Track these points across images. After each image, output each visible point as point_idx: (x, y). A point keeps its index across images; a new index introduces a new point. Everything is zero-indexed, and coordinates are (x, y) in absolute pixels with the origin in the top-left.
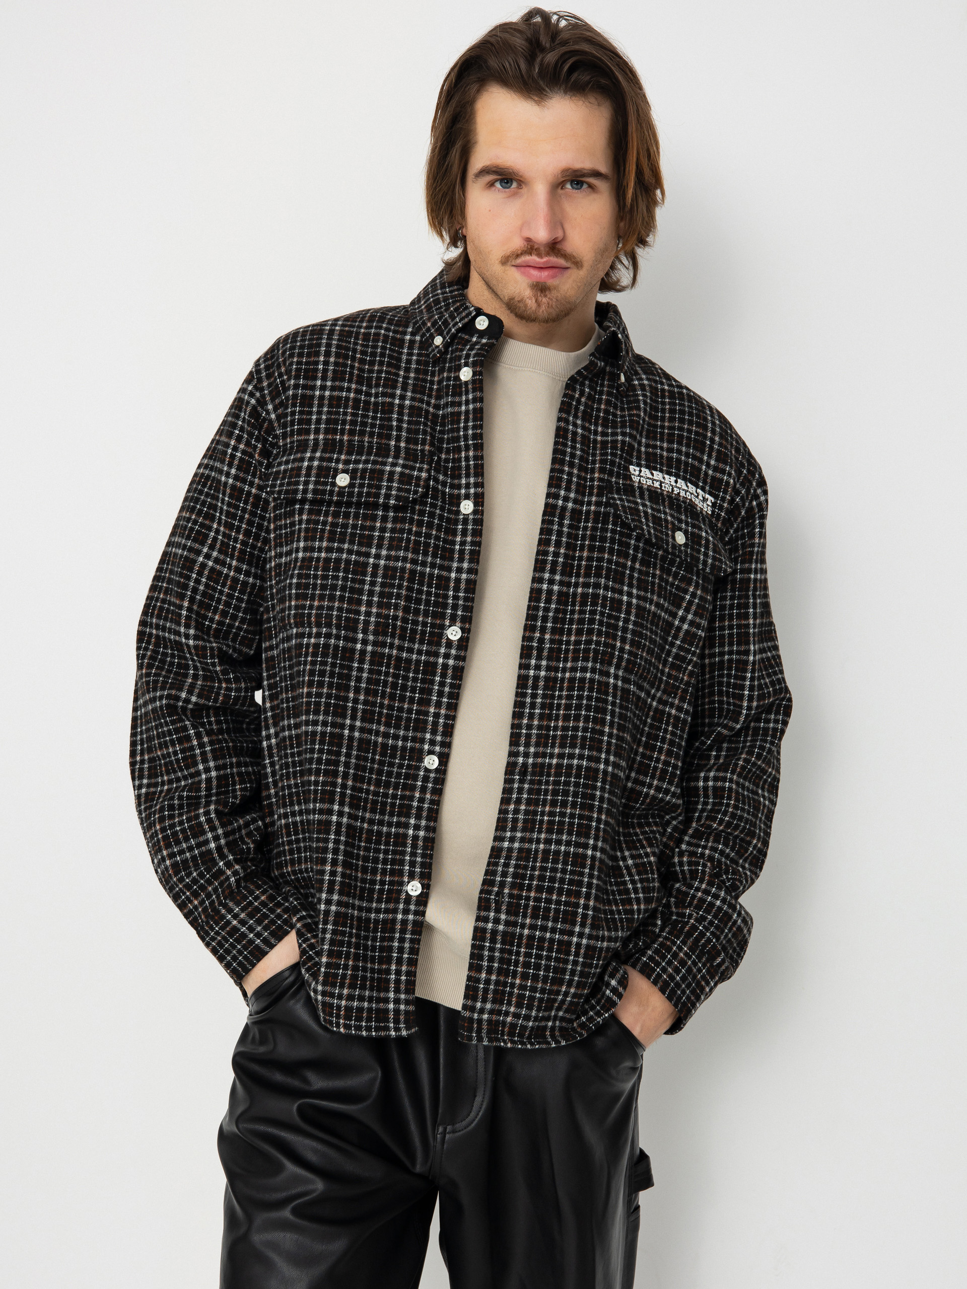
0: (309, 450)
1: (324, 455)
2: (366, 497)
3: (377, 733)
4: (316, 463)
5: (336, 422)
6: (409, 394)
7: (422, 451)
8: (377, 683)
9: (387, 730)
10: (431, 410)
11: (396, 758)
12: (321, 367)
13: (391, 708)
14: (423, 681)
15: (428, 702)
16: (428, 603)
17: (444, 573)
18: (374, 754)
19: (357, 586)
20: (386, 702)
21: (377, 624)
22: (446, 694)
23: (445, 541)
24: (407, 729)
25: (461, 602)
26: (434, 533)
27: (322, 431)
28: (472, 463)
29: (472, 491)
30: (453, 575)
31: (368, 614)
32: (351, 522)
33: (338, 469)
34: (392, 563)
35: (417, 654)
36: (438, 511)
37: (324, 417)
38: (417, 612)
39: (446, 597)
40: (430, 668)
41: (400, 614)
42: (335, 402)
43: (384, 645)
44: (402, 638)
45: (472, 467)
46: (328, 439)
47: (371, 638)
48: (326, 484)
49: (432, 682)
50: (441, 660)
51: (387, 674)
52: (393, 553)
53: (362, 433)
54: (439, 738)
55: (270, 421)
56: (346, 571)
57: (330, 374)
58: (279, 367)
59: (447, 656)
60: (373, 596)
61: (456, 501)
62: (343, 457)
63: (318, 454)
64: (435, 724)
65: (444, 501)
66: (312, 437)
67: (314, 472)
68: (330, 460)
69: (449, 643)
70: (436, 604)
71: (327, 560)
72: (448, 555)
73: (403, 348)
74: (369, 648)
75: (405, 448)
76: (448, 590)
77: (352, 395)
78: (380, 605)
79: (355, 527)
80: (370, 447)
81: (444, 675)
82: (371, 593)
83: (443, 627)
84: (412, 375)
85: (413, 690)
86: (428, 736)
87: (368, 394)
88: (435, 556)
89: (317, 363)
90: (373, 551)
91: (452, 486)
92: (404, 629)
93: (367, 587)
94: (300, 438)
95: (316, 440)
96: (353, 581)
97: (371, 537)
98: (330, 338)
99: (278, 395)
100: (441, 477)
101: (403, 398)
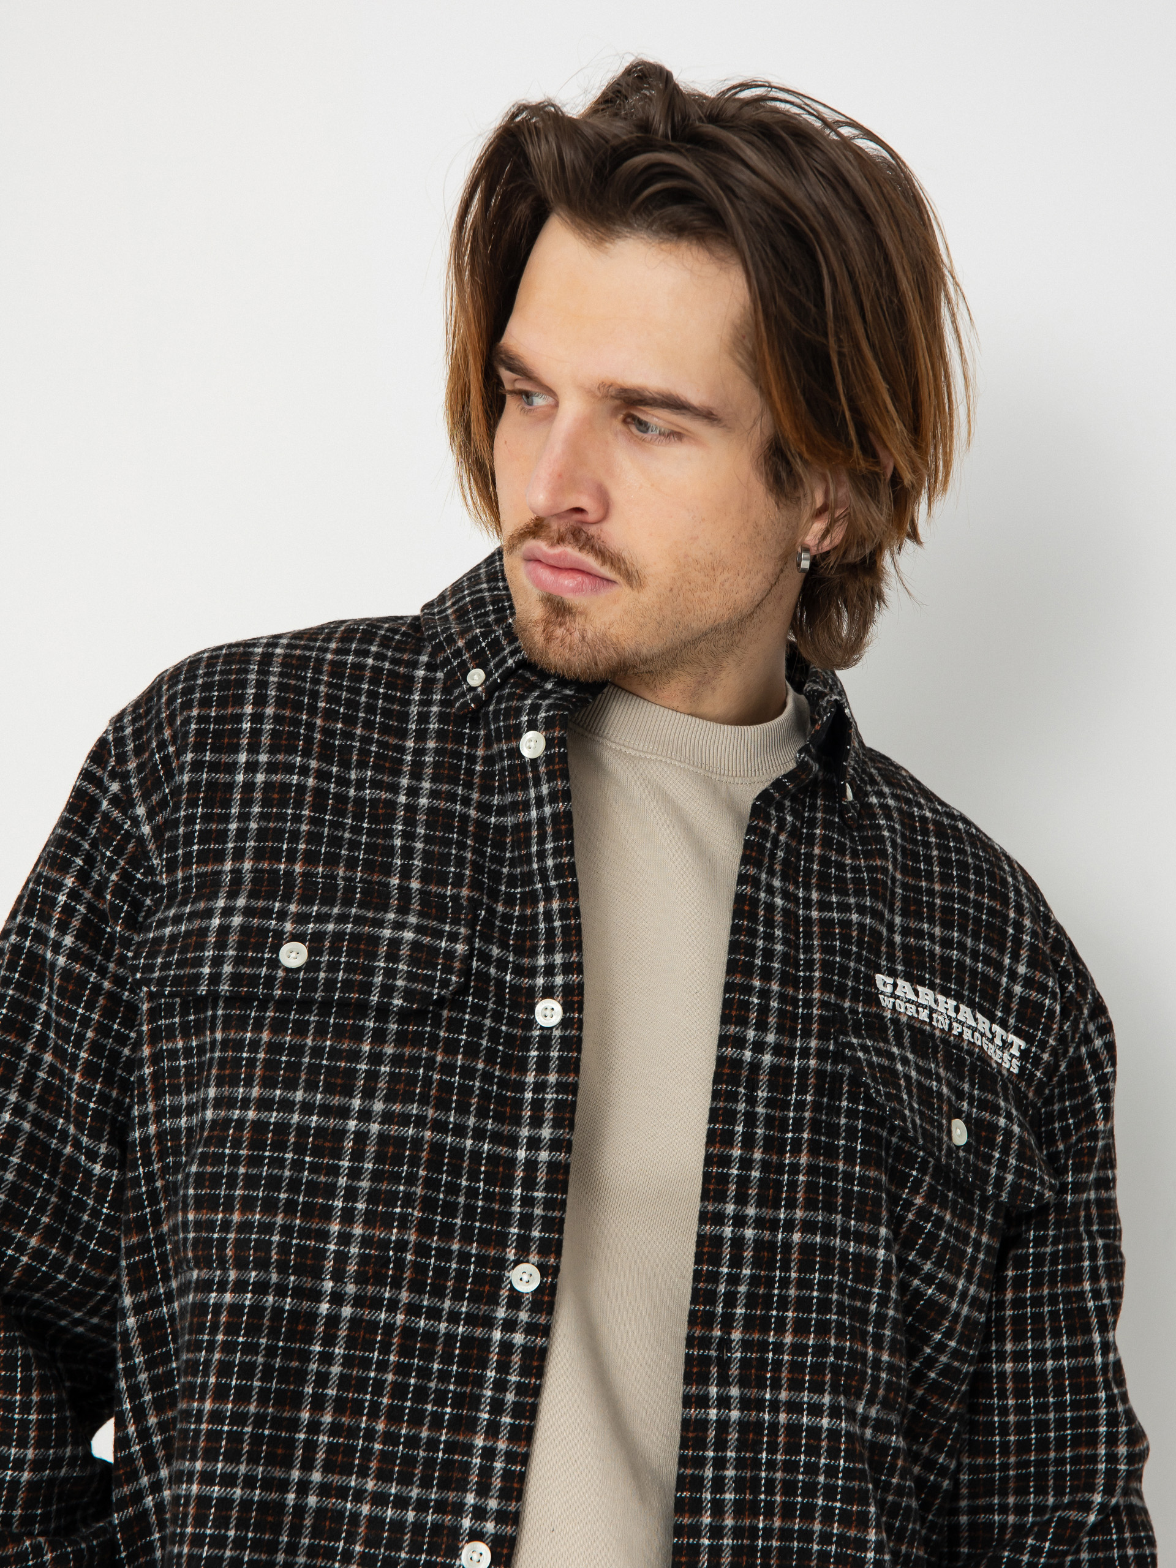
0: (222, 894)
1: (253, 903)
2: (343, 990)
3: (359, 1496)
4: (237, 920)
5: (278, 835)
6: (426, 785)
7: (455, 898)
8: (361, 1385)
9: (382, 1487)
10: (472, 813)
11: (400, 1549)
12: (246, 726)
13: (390, 1438)
14: (461, 1379)
15: (471, 1424)
16: (470, 1212)
17: (503, 1150)
18: (351, 1539)
19: (323, 1179)
20: (380, 1427)
21: (363, 1259)
22: (508, 1406)
23: (503, 1083)
24: (426, 1484)
25: (538, 1211)
26: (480, 1066)
27: (249, 853)
28: (557, 924)
29: (559, 980)
30: (521, 1154)
31: (345, 1239)
32: (309, 1042)
33: (282, 933)
34: (394, 1130)
35: (448, 1321)
36: (488, 1022)
37: (253, 825)
38: (447, 1232)
39: (508, 1200)
40: (477, 1350)
41: (412, 1237)
42: (276, 795)
43: (376, 1303)
44: (417, 1287)
45: (558, 932)
46: (262, 871)
47: (351, 1289)
48: (258, 962)
49: (480, 1381)
50: (497, 1335)
51: (382, 1366)
52: (397, 1108)
53: (332, 860)
54: (493, 1504)
55: (141, 840)
56: (300, 1149)
57: (265, 739)
58: (160, 729)
59: (510, 1326)
60: (355, 1201)
61: (526, 1000)
62: (293, 908)
63: (241, 902)
64: (486, 1472)
65: (500, 1001)
66: (228, 866)
67: (233, 938)
68: (267, 913)
69: (515, 1299)
70: (488, 1215)
71: (260, 1126)
72: (509, 1112)
73: (411, 693)
74: (347, 1311)
75: (421, 891)
76: (511, 1186)
77: (311, 782)
78: (370, 1219)
79: (317, 1052)
80: (350, 889)
81: (503, 1367)
82: (351, 1194)
83: (501, 1264)
84: (431, 744)
85: (441, 1400)
86: (470, 1499)
87: (343, 782)
88: (482, 1114)
89: (239, 718)
90: (356, 1103)
91: (519, 971)
92: (420, 1269)
93: (342, 1181)
94: (203, 869)
95: (237, 873)
96: (314, 1168)
97: (352, 1073)
98: (263, 671)
99: (158, 785)
100: (495, 951)
101: (413, 792)
